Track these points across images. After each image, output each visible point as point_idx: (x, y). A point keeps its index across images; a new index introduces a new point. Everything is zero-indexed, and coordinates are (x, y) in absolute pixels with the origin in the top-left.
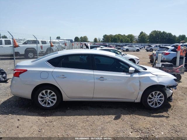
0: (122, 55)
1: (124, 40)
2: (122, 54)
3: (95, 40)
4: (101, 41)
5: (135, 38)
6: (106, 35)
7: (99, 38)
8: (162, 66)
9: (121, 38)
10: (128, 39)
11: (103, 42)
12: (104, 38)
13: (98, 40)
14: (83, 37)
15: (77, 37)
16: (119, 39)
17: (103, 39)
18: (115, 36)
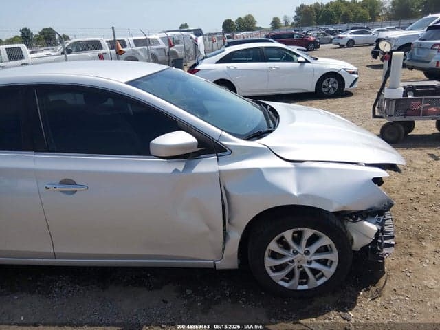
0: (299, 62)
1: (352, 16)
2: (300, 59)
3: (275, 23)
4: (290, 24)
5: (384, 6)
6: (302, 6)
7: (286, 17)
8: (405, 94)
9: (344, 9)
10: (362, 10)
11: (297, 25)
12: (298, 15)
13: (282, 22)
14: (242, 17)
15: (228, 20)
16: (339, 14)
17: (296, 19)
18: (327, 6)
